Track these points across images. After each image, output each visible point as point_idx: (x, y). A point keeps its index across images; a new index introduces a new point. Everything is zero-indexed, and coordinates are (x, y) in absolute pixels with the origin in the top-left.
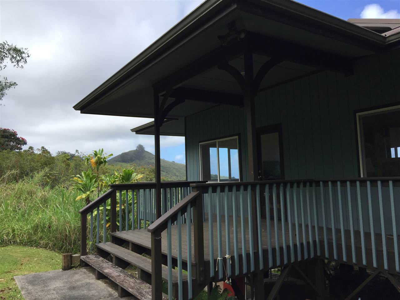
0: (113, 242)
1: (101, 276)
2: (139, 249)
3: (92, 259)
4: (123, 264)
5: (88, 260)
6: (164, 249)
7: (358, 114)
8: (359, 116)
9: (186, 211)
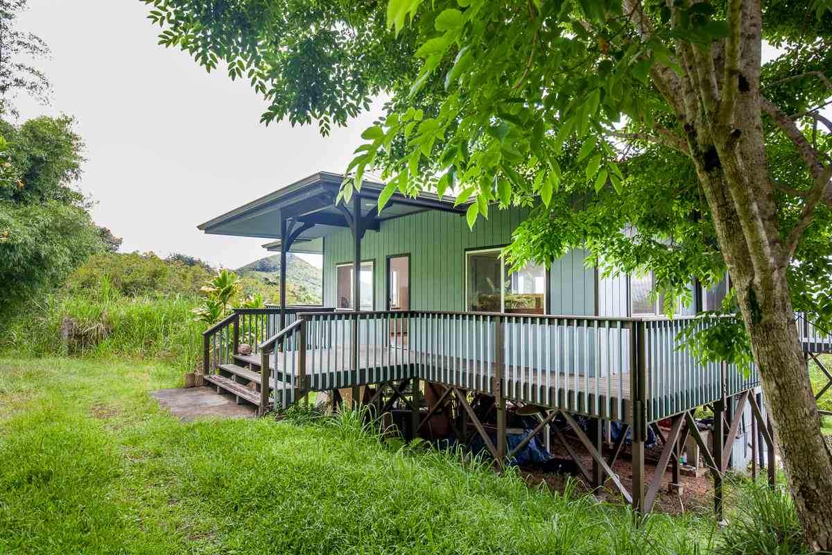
0: (235, 364)
1: (224, 392)
2: (256, 368)
3: (215, 377)
4: (244, 381)
5: (210, 380)
6: (272, 365)
7: (467, 252)
8: (468, 255)
9: (291, 334)
